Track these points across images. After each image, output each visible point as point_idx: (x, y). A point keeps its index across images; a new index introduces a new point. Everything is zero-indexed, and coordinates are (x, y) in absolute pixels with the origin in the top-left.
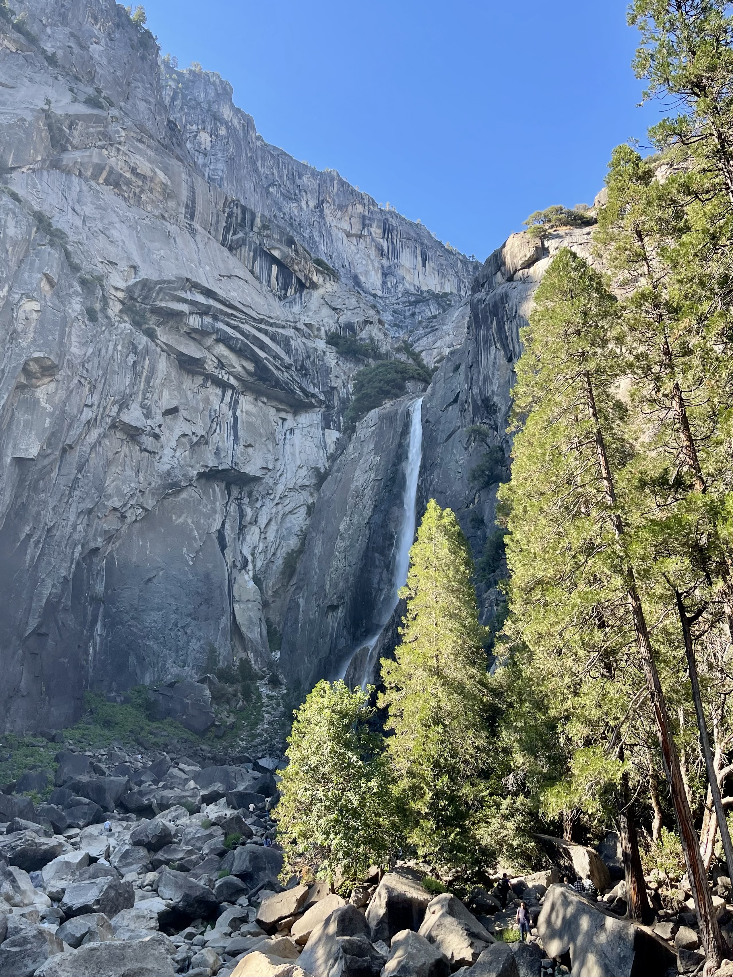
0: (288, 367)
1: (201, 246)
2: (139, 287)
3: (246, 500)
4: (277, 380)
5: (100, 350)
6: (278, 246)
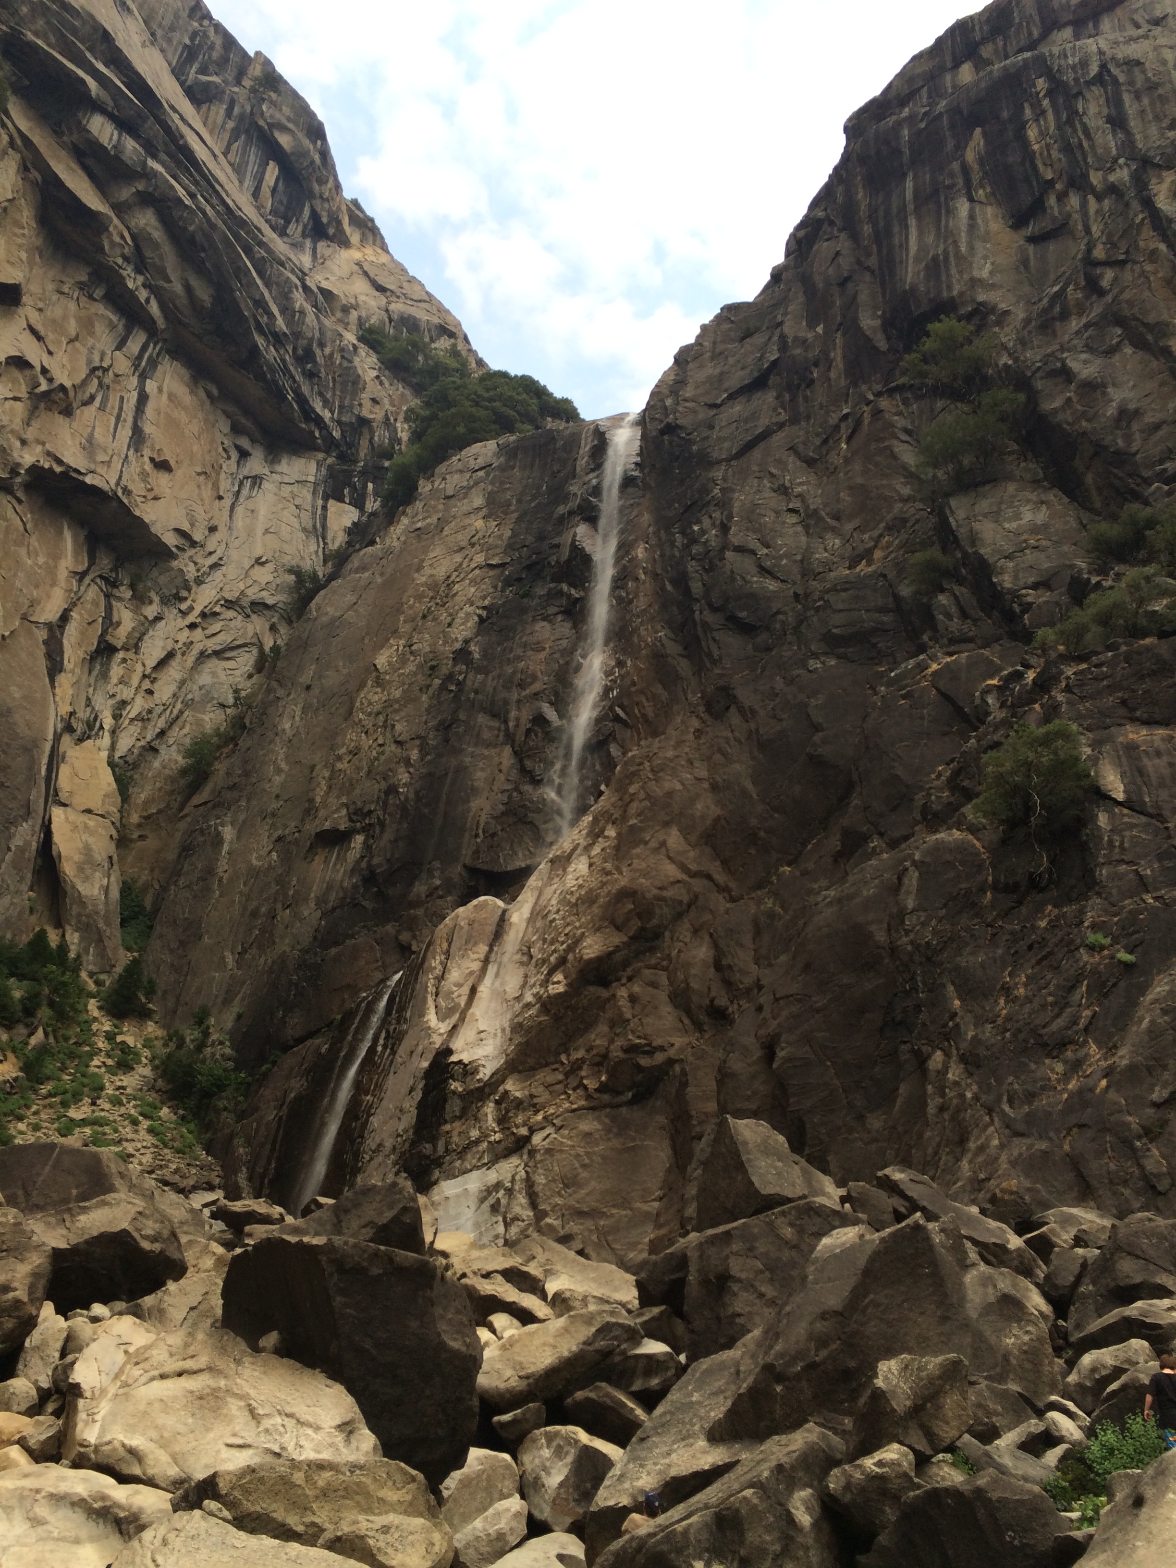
0: (279, 338)
3: (124, 591)
6: (289, 127)
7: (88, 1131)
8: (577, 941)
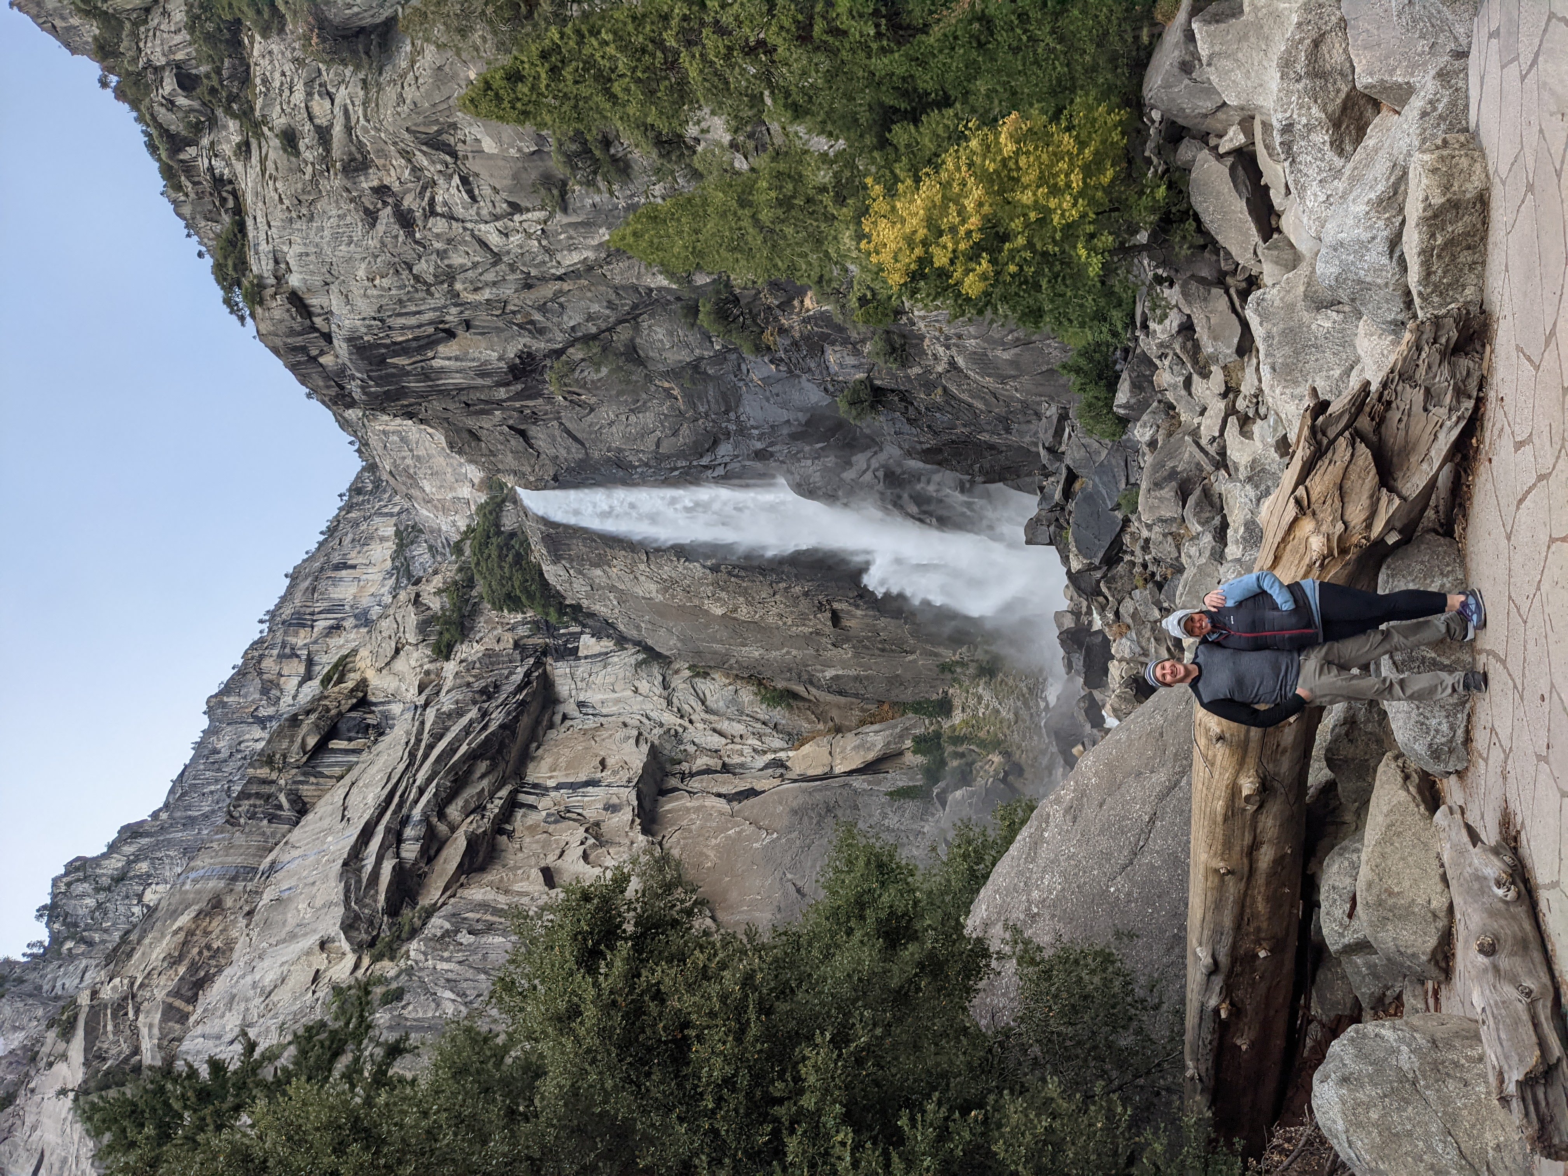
0: (484, 714)
1: (295, 853)
2: (355, 934)
3: (685, 767)
4: (501, 726)
5: (448, 980)
6: (299, 740)
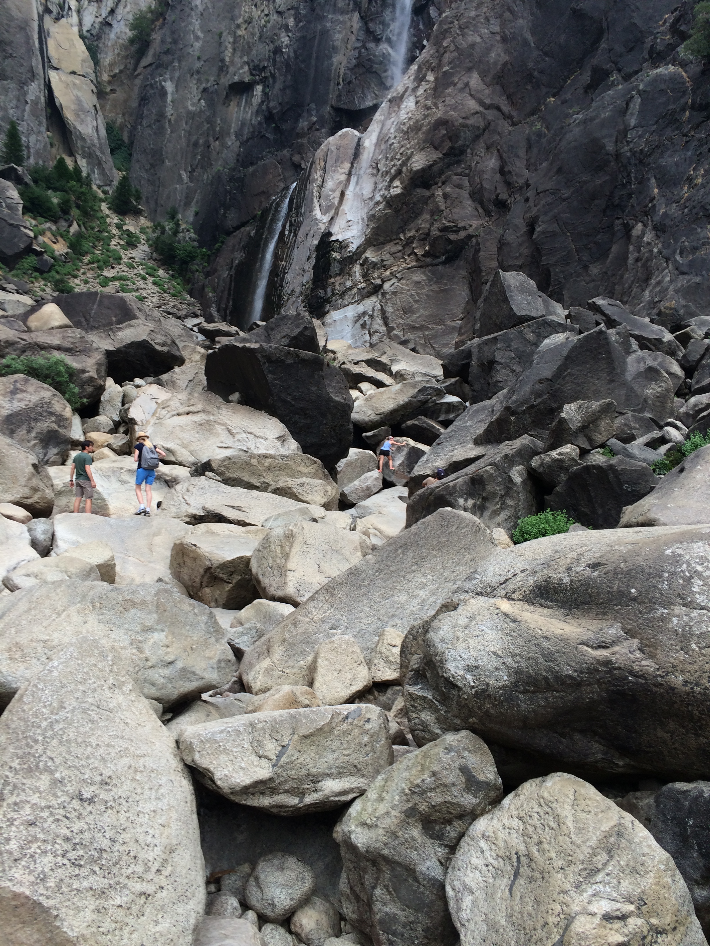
7: (117, 283)
8: (409, 158)
